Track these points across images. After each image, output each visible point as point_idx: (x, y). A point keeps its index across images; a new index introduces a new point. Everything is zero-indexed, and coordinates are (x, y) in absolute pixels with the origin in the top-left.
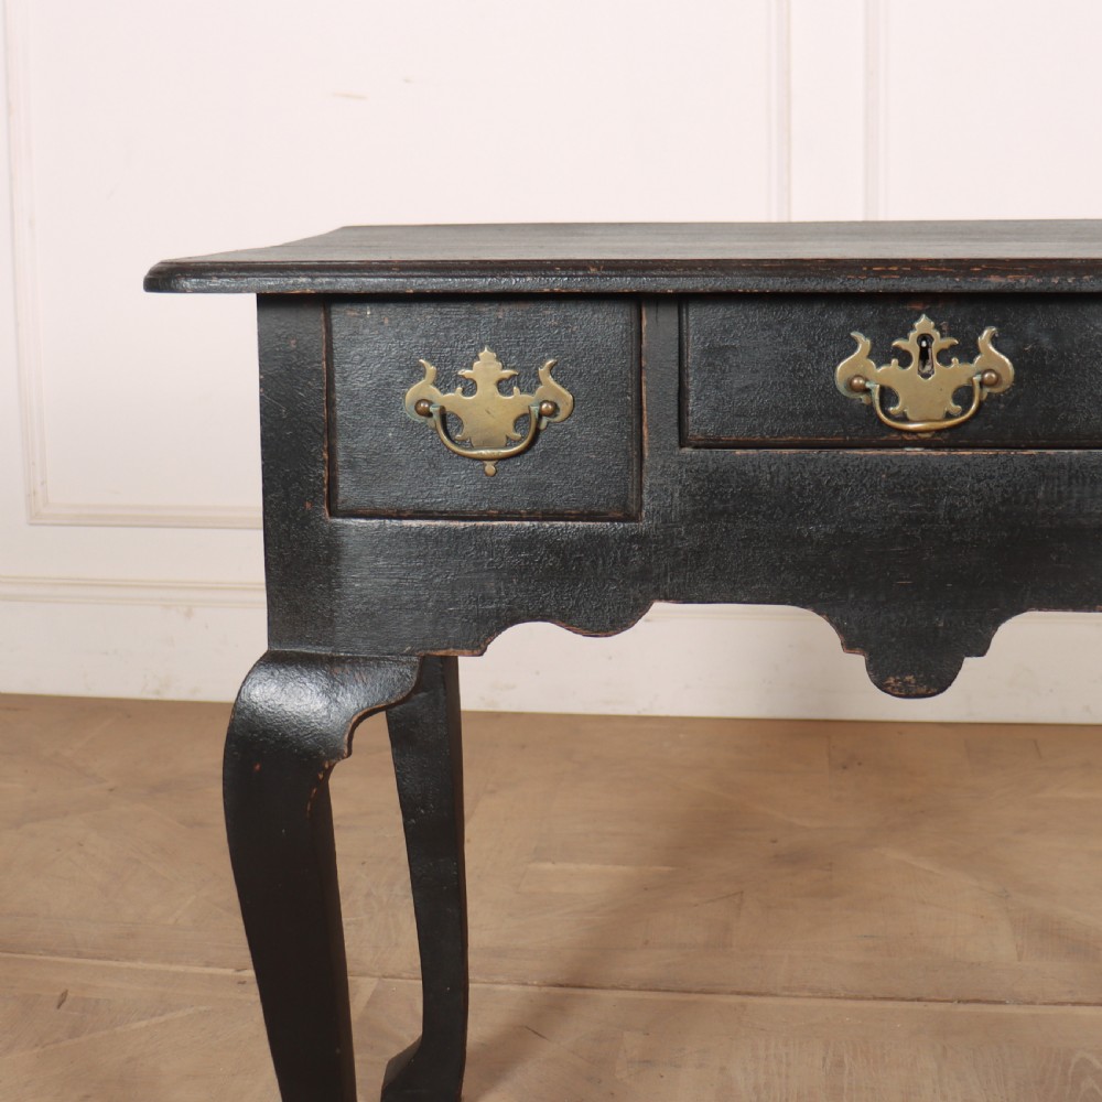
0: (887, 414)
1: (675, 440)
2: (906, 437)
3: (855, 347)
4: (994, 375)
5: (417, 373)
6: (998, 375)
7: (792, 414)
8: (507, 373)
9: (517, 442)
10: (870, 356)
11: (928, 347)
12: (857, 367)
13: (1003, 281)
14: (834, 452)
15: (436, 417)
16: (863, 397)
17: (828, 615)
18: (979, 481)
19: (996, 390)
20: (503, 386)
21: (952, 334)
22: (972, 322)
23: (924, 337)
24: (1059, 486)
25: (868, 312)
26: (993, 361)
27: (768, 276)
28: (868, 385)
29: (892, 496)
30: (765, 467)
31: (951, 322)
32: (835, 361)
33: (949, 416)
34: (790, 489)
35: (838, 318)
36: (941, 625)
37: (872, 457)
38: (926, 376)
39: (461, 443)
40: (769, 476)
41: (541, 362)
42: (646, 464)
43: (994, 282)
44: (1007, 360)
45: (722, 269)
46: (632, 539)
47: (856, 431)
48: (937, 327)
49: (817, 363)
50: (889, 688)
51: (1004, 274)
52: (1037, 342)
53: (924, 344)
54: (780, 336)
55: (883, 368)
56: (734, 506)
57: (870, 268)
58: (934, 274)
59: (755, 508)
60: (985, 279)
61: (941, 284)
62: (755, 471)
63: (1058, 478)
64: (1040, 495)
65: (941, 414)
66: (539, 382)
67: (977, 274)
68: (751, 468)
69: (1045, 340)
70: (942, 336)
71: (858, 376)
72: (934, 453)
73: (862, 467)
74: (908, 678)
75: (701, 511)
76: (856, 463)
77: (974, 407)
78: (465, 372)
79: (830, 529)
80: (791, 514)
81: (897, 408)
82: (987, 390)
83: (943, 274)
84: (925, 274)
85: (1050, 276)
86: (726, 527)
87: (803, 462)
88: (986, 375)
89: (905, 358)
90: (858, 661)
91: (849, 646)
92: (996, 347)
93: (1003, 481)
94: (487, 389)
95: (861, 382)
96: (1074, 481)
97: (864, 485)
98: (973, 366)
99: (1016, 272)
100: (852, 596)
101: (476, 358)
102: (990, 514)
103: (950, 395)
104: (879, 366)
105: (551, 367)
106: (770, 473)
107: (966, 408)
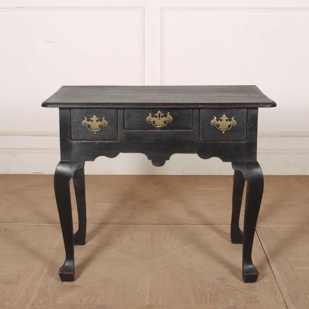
0: (154, 125)
1: (123, 129)
2: (157, 128)
3: (149, 115)
5: (84, 119)
6: (170, 119)
7: (140, 125)
8: (98, 119)
9: (99, 129)
10: (151, 116)
12: (149, 118)
14: (146, 130)
15: (87, 126)
16: (151, 123)
17: (146, 154)
18: (168, 135)
19: (170, 121)
20: (97, 121)
21: (163, 113)
22: (166, 111)
23: (159, 114)
25: (151, 110)
26: (169, 117)
27: (136, 105)
29: (155, 137)
30: (136, 132)
31: (163, 111)
32: (146, 117)
33: (163, 125)
34: (140, 136)
35: (147, 111)
36: (162, 156)
37: (152, 131)
38: (160, 119)
39: (91, 129)
40: (137, 134)
41: (103, 117)
42: (119, 132)
43: (169, 106)
44: (172, 117)
46: (117, 143)
47: (150, 127)
48: (161, 112)
49: (144, 117)
50: (155, 165)
51: (170, 105)
54: (138, 113)
56: (132, 138)
57: (151, 104)
59: (135, 139)
61: (162, 107)
63: (179, 134)
64: (177, 137)
65: (162, 125)
66: (102, 120)
67: (166, 105)
68: (134, 133)
69: (177, 114)
72: (161, 130)
74: (158, 163)
75: (127, 139)
76: (150, 132)
77: (167, 124)
78: (91, 119)
79: (146, 142)
80: (140, 140)
82: (168, 121)
83: (161, 105)
84: (159, 105)
85: (177, 106)
86: (130, 142)
87: (142, 132)
88: (168, 119)
89: (156, 117)
90: (150, 161)
91: (149, 159)
92: (170, 115)
93: (171, 135)
94: (95, 121)
95: (150, 120)
96: (181, 135)
97: (151, 135)
98: (166, 118)
99: (172, 105)
100: (149, 151)
101: (93, 117)
102: (169, 139)
103: (163, 122)
104: (153, 118)
105: (104, 118)
107: (165, 124)
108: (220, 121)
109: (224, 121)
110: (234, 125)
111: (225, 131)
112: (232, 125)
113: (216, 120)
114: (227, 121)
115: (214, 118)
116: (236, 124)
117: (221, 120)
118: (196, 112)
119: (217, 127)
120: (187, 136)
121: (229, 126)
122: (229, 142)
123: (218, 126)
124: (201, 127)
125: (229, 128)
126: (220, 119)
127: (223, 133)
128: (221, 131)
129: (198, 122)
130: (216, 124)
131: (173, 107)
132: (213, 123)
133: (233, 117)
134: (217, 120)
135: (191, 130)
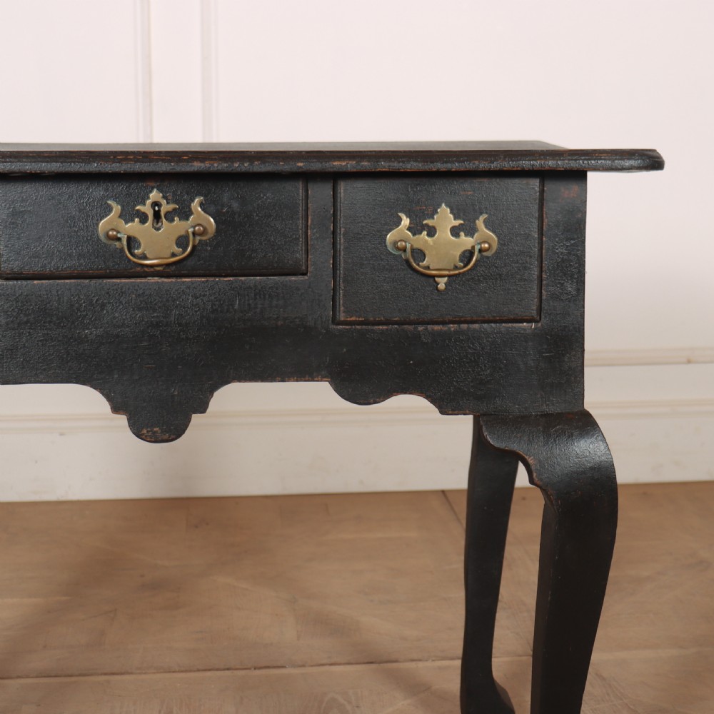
0: (132, 254)
2: (146, 269)
3: (111, 211)
4: (202, 228)
6: (205, 229)
7: (70, 255)
10: (120, 216)
11: (159, 211)
12: (111, 223)
13: (202, 165)
14: (101, 281)
16: (117, 244)
17: (100, 389)
18: (197, 298)
19: (204, 238)
21: (175, 202)
22: (187, 193)
23: (155, 204)
24: (248, 300)
25: (120, 188)
26: (201, 219)
27: (47, 162)
28: (119, 235)
29: (140, 309)
30: (54, 292)
31: (174, 194)
32: (97, 220)
33: (174, 255)
34: (72, 306)
35: (98, 191)
36: (176, 393)
37: (125, 284)
38: (158, 229)
40: (57, 298)
43: (197, 166)
44: (212, 220)
45: (15, 157)
47: (114, 266)
48: (164, 197)
49: (86, 221)
50: (144, 436)
52: (230, 207)
53: (157, 208)
54: (60, 203)
55: (130, 224)
56: (34, 318)
57: (115, 157)
58: (157, 161)
59: (48, 319)
60: (190, 164)
61: (163, 167)
62: (47, 294)
63: (248, 295)
64: (236, 306)
65: (168, 254)
67: (183, 161)
68: (45, 293)
69: (235, 205)
70: (168, 203)
71: (112, 230)
72: (166, 280)
73: (119, 290)
74: (155, 429)
75: (12, 322)
76: (116, 287)
77: (189, 249)
79: (100, 331)
80: (73, 323)
81: (140, 251)
82: (198, 238)
83: (163, 161)
84: (151, 161)
85: (233, 162)
86: (29, 332)
87: (79, 288)
88: (197, 228)
89: (144, 219)
90: (122, 420)
91: (116, 409)
92: (203, 210)
93: (212, 298)
95: (115, 233)
96: (258, 297)
97: (121, 302)
98: (189, 222)
99: (212, 160)
100: (116, 376)
102: (204, 320)
103: (174, 241)
104: (127, 222)
106: (58, 295)
107: (185, 249)
108: (425, 233)
109: (444, 234)
110: (487, 250)
111: (449, 276)
112: (480, 251)
113: (409, 229)
114: (455, 232)
115: (400, 220)
116: (495, 246)
117: (432, 232)
118: (321, 193)
119: (412, 260)
120: (281, 302)
121: (467, 256)
122: (464, 326)
123: (419, 254)
124: (345, 262)
125: (466, 265)
126: (427, 225)
127: (442, 286)
128: (433, 277)
129: (329, 240)
130: (408, 246)
131: (217, 166)
132: (395, 243)
133: (482, 218)
134: (415, 229)
135: (301, 278)
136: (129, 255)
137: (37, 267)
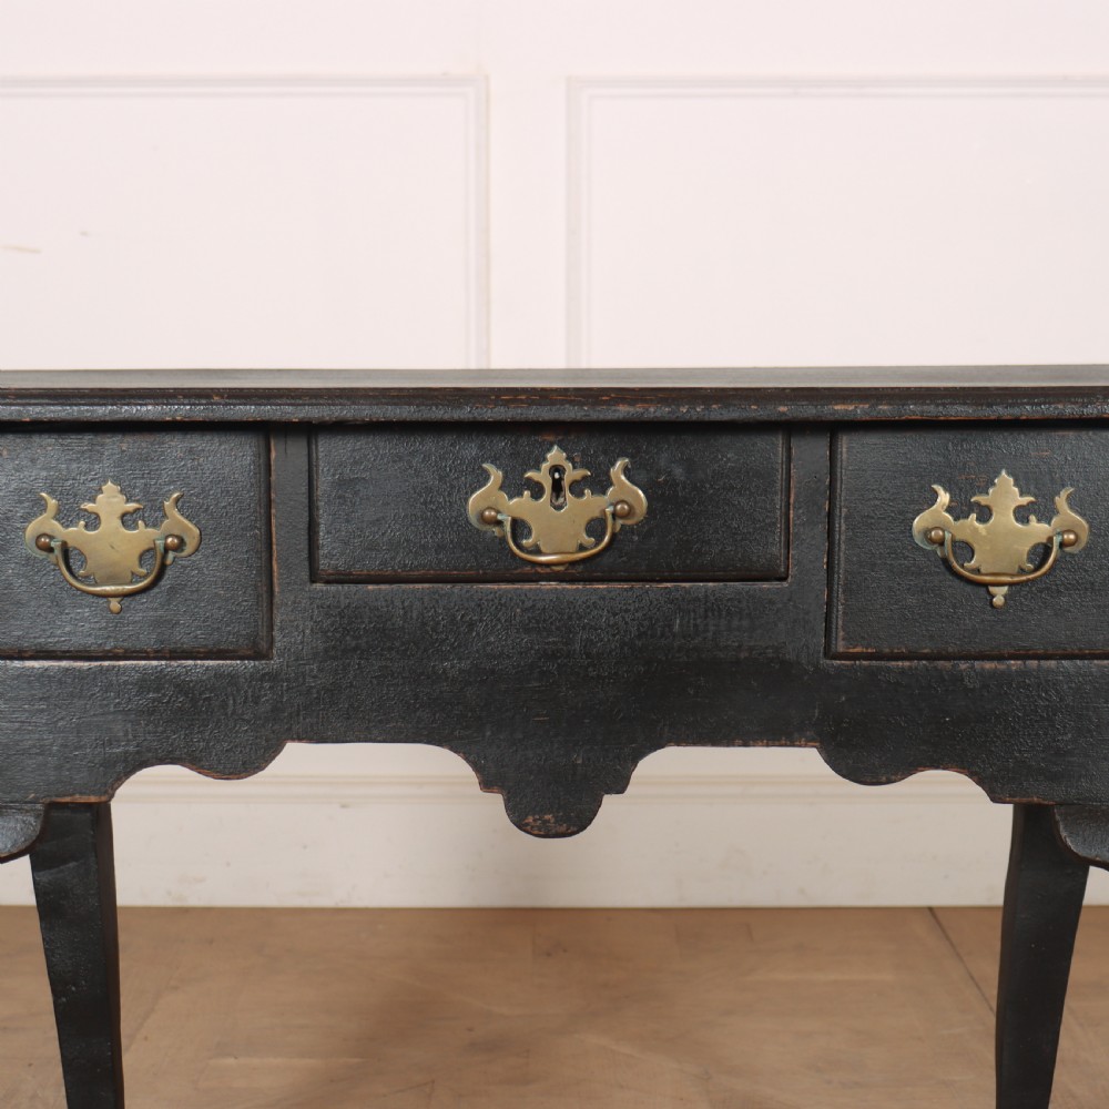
0: (519, 546)
1: (305, 575)
2: (539, 570)
3: (487, 478)
4: (626, 507)
5: (40, 506)
6: (631, 507)
7: (424, 547)
8: (132, 506)
9: (145, 576)
10: (502, 488)
11: (561, 479)
12: (489, 499)
13: (631, 409)
14: (468, 586)
15: (57, 552)
16: (496, 530)
17: (464, 753)
18: (615, 615)
19: (629, 522)
20: (127, 520)
21: (586, 465)
22: (605, 452)
23: (556, 469)
24: (695, 619)
25: (501, 444)
26: (626, 493)
27: (395, 404)
28: (499, 517)
29: (527, 631)
30: (398, 603)
31: (584, 453)
32: (466, 493)
33: (582, 548)
34: (424, 624)
35: (469, 449)
36: (579, 762)
37: (507, 591)
38: (558, 508)
39: (85, 579)
40: (402, 612)
41: (167, 495)
42: (277, 600)
43: (623, 411)
44: (640, 492)
45: (348, 398)
46: (262, 678)
47: (489, 564)
48: (569, 458)
49: (449, 494)
50: (529, 828)
51: (632, 402)
52: (669, 474)
53: (557, 476)
54: (411, 467)
55: (515, 500)
56: (367, 642)
57: (498, 397)
58: (562, 403)
59: (388, 644)
60: (613, 408)
61: (571, 413)
62: (387, 606)
63: (694, 611)
64: (676, 628)
65: (574, 547)
66: (165, 516)
67: (605, 403)
68: (384, 604)
69: (678, 472)
70: (574, 468)
71: (490, 508)
72: (568, 586)
73: (496, 601)
74: (547, 817)
75: (334, 647)
76: (490, 597)
77: (607, 539)
78: (89, 506)
79: (465, 665)
80: (425, 650)
81: (530, 540)
82: (620, 522)
83: (572, 403)
84: (553, 403)
85: (678, 406)
86: (359, 664)
87: (436, 597)
88: (619, 507)
89: (537, 491)
90: (496, 801)
91: (487, 785)
92: (628, 479)
93: (639, 615)
94: (110, 523)
95: (493, 513)
96: (710, 614)
97: (499, 620)
98: (606, 497)
99: (645, 401)
100: (488, 733)
101: (100, 491)
102: (626, 648)
103: (583, 527)
104: (511, 497)
105: (177, 500)
106: (403, 608)
107: (599, 539)
108: (973, 516)
109: (1004, 517)
110: (1072, 544)
111: (1010, 585)
112: (1062, 545)
113: (949, 510)
114: (1022, 514)
115: (936, 495)
116: (1084, 538)
117: (985, 514)
118: (813, 452)
119: (952, 559)
120: (745, 623)
121: (1040, 553)
122: (1033, 663)
123: (965, 549)
124: (848, 560)
125: (1037, 568)
126: (978, 504)
127: (999, 600)
128: (986, 585)
129: (822, 528)
130: (948, 536)
131: (655, 412)
132: (926, 532)
133: (1064, 494)
134: (958, 510)
135: (775, 585)
136: (514, 548)
137: (371, 565)
